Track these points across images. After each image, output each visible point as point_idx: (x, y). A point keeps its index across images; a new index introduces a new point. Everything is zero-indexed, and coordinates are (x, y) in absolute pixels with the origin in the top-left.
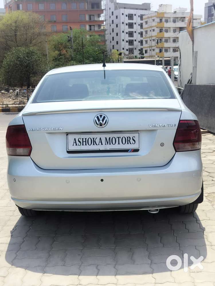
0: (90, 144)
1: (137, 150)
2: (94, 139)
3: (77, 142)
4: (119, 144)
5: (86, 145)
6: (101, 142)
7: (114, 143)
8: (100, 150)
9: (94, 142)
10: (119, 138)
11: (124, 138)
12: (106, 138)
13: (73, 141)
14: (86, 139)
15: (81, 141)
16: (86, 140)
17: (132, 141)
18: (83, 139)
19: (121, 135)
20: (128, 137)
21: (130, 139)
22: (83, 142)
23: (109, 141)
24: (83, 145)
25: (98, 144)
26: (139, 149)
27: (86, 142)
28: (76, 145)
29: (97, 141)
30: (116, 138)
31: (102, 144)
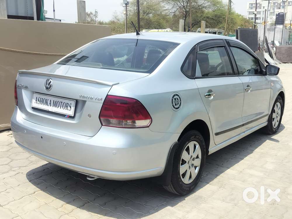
0: (44, 103)
2: (47, 99)
3: (38, 100)
4: (61, 108)
5: (42, 104)
6: (51, 104)
7: (58, 107)
8: (48, 111)
9: (46, 103)
10: (61, 102)
11: (64, 103)
12: (54, 101)
13: (35, 99)
18: (41, 98)
20: (67, 103)
21: (68, 106)
23: (55, 104)
24: (40, 104)
25: (48, 105)
28: (37, 103)
29: (49, 102)
30: (60, 102)
31: (51, 106)
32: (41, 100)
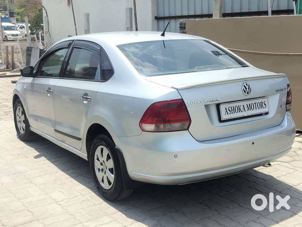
0: (237, 111)
1: (267, 113)
2: (239, 106)
3: (228, 111)
4: (256, 109)
5: (234, 113)
6: (244, 109)
7: (253, 109)
8: (244, 117)
9: (239, 110)
11: (259, 104)
12: (247, 105)
13: (225, 110)
14: (233, 107)
15: (230, 109)
16: (234, 109)
17: (264, 105)
18: (231, 107)
19: (257, 101)
20: (261, 103)
22: (232, 110)
23: (250, 107)
24: (232, 113)
25: (242, 111)
26: (268, 112)
27: (234, 110)
28: (228, 114)
29: (242, 108)
30: (254, 104)
31: (245, 111)
32: (233, 109)
